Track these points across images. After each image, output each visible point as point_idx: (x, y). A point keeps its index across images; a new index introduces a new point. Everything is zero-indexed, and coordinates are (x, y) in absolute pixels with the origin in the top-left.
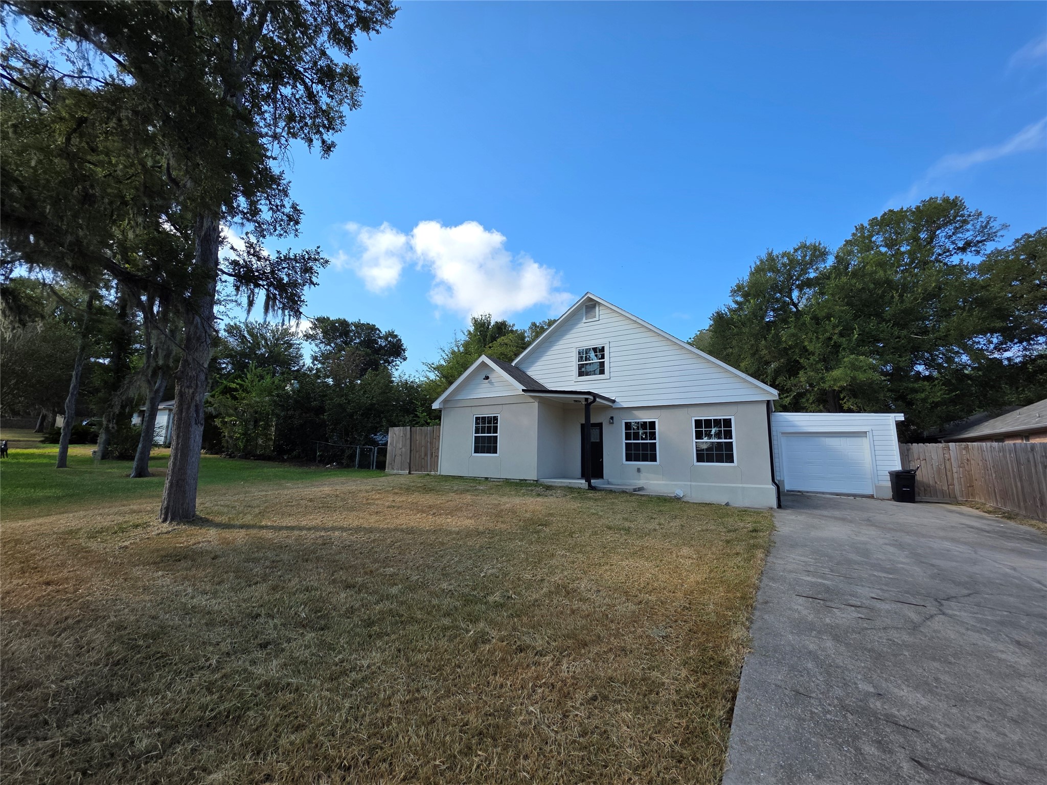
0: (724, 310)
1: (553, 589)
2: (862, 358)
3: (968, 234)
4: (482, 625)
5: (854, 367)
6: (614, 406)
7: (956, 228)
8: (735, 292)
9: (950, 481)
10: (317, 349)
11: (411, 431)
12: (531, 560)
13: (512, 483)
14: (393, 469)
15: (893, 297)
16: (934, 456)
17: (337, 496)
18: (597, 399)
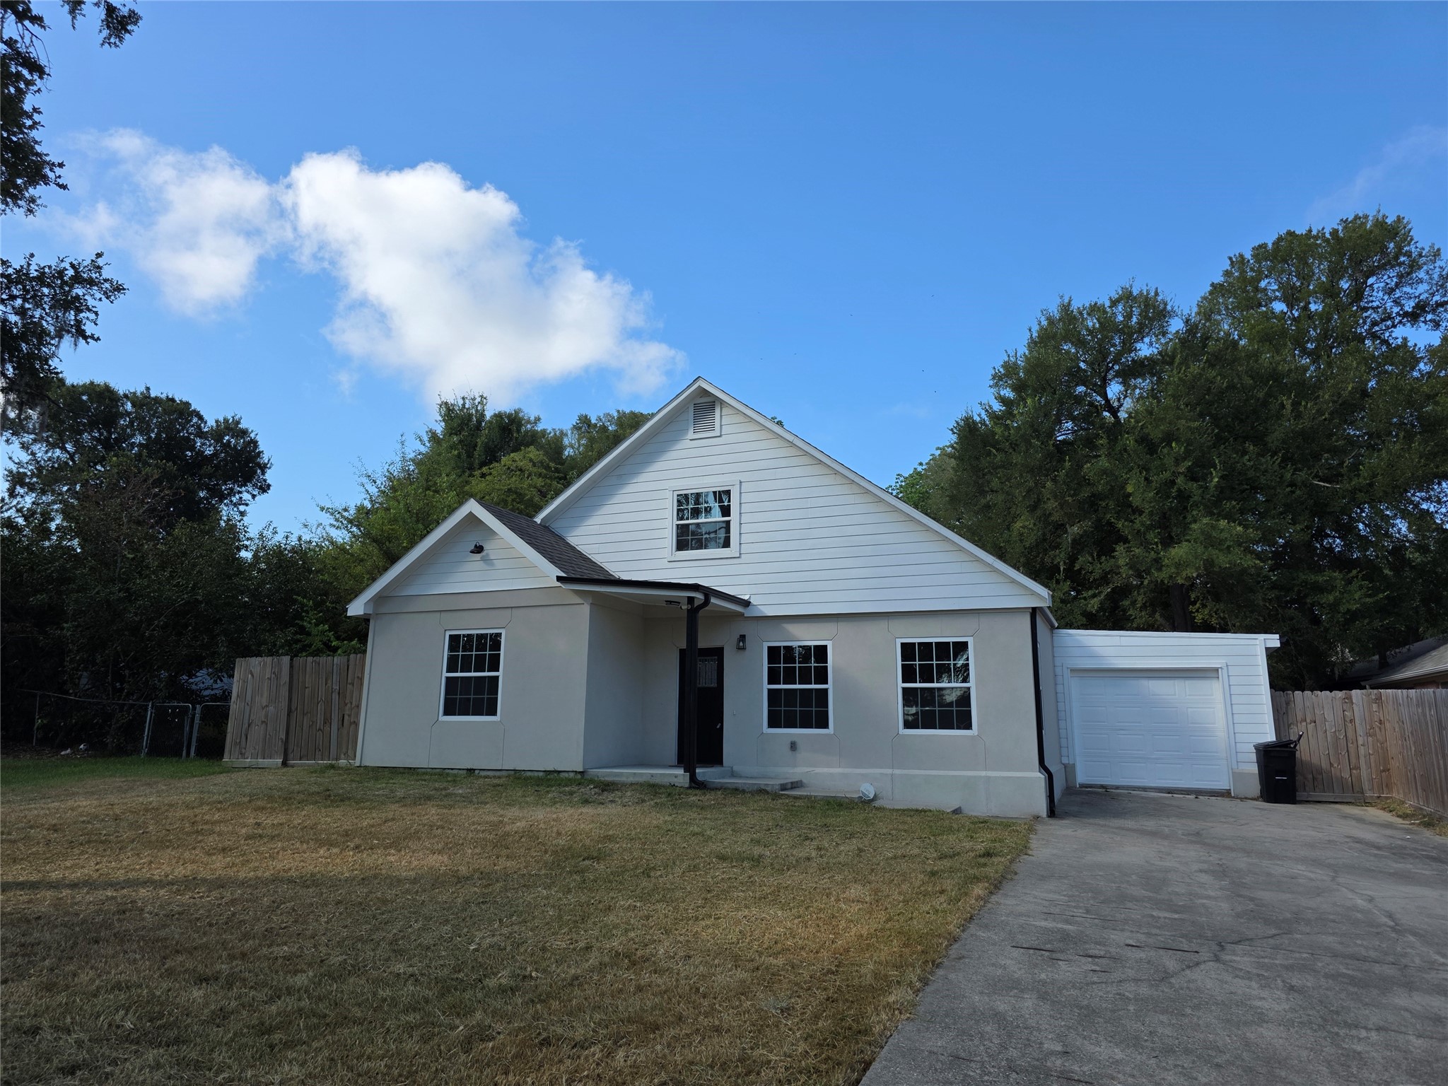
0: (979, 414)
1: (606, 959)
2: (1223, 523)
3: (1423, 288)
4: (478, 1015)
5: (1210, 541)
6: (748, 612)
7: (1400, 276)
8: (1001, 379)
9: (1353, 760)
10: (25, 457)
11: (291, 666)
12: (566, 918)
13: (526, 779)
14: (243, 755)
15: (1283, 406)
16: (1329, 716)
17: (117, 818)
18: (713, 600)
